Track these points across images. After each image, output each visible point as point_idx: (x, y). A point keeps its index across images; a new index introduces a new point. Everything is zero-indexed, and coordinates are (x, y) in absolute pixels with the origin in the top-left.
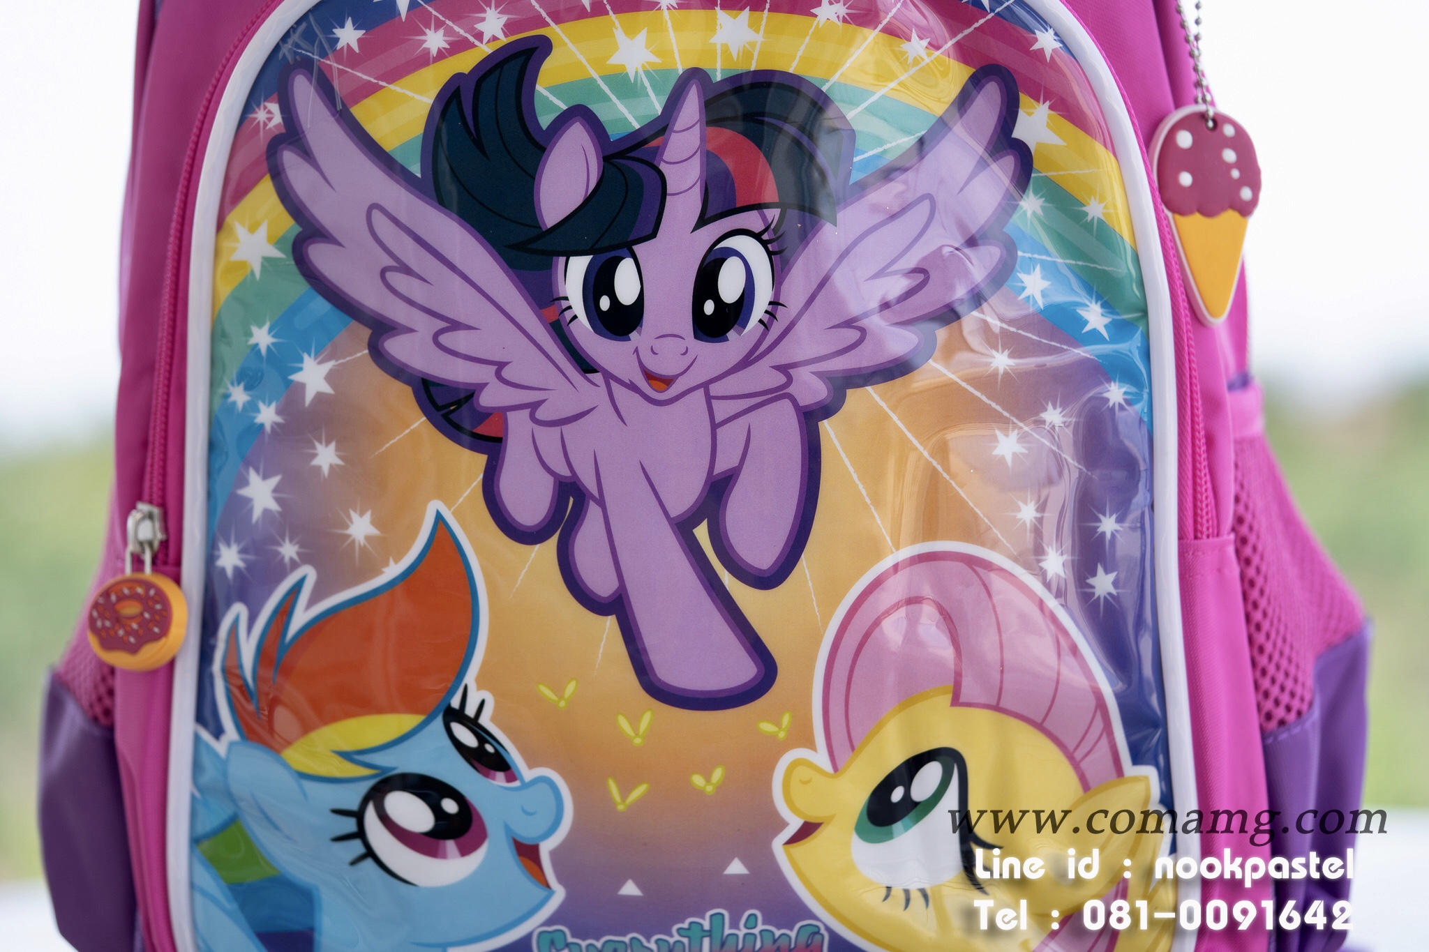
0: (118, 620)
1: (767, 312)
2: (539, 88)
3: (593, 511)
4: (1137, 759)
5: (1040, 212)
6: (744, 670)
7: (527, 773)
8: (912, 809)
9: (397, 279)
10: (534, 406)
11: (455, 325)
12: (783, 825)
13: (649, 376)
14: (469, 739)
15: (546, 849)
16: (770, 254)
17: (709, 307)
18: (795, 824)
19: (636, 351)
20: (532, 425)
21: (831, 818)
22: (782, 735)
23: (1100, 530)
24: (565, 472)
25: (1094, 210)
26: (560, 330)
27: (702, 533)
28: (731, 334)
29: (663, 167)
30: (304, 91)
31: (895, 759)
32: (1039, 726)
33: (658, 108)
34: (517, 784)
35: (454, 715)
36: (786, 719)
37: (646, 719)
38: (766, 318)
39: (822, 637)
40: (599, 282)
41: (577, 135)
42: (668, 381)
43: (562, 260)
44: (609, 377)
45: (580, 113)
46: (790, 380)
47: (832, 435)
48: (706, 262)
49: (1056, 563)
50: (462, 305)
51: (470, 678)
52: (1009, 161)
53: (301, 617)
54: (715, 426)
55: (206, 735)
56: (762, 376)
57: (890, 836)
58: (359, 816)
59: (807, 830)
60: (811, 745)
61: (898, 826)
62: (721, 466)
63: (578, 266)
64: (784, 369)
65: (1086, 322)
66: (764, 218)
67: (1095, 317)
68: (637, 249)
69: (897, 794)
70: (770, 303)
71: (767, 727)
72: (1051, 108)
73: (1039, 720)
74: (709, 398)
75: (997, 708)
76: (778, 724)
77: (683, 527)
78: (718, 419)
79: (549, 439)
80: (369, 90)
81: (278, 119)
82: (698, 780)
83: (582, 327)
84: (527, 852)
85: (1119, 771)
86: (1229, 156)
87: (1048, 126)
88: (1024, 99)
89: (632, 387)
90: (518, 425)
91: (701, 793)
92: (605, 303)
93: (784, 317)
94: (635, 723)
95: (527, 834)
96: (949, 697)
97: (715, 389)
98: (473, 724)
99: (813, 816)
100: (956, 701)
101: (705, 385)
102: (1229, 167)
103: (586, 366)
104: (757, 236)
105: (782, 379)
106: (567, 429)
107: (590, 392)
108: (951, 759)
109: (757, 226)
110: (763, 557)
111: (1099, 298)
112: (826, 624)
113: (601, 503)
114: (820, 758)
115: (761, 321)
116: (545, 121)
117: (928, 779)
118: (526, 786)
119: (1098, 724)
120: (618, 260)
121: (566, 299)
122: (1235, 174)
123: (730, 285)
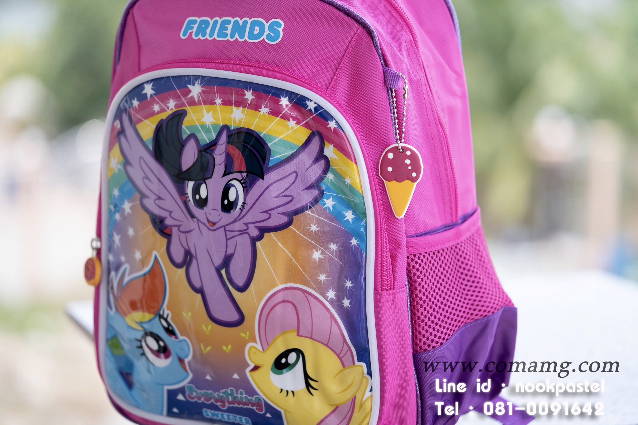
1: (242, 205)
2: (183, 126)
3: (194, 261)
4: (359, 360)
5: (333, 179)
6: (235, 317)
7: (181, 338)
8: (287, 365)
9: (146, 180)
10: (179, 226)
11: (160, 198)
12: (248, 365)
13: (208, 221)
14: (165, 325)
15: (187, 361)
16: (243, 187)
17: (226, 202)
18: (252, 366)
19: (205, 213)
20: (178, 232)
21: (263, 365)
22: (247, 338)
23: (346, 285)
24: (187, 248)
25: (348, 181)
26: (186, 203)
27: (223, 272)
28: (232, 211)
29: (215, 156)
30: (125, 118)
31: (282, 350)
32: (326, 345)
33: (215, 137)
34: (177, 340)
35: (161, 317)
36: (248, 333)
37: (210, 327)
38: (242, 207)
39: (257, 309)
40: (196, 190)
41: (192, 142)
42: (214, 224)
43: (187, 182)
44: (198, 220)
45: (193, 136)
46: (248, 228)
47: (260, 247)
48: (225, 188)
49: (331, 294)
51: (165, 306)
52: (322, 163)
53: (127, 279)
54: (227, 240)
56: (239, 226)
57: (282, 373)
58: (140, 341)
59: (256, 368)
60: (255, 342)
61: (284, 370)
62: (228, 253)
63: (191, 184)
64: (246, 224)
65: (346, 217)
66: (242, 175)
67: (349, 216)
68: (206, 181)
69: (283, 361)
70: (243, 203)
71: (243, 335)
72: (334, 146)
73: (326, 344)
74: (225, 231)
75: (311, 338)
76: (246, 334)
77: (218, 270)
78: (228, 237)
79: (183, 236)
80: (140, 121)
82: (224, 348)
83: (191, 203)
84: (181, 361)
85: (354, 363)
86: (408, 162)
87: (333, 152)
89: (204, 224)
90: (175, 231)
91: (225, 352)
92: (197, 197)
93: (247, 207)
94: (207, 327)
95: (182, 356)
96: (296, 333)
97: (227, 228)
98: (166, 320)
99: (258, 364)
100: (298, 335)
101: (224, 226)
102: (408, 165)
103: (192, 216)
104: (240, 181)
105: (246, 228)
106: (188, 235)
107: (193, 224)
108: (299, 352)
109: (240, 178)
110: (240, 282)
111: (352, 209)
112: (258, 306)
113: (196, 259)
114: (259, 346)
115: (240, 208)
116: (184, 137)
117: (292, 357)
118: (181, 341)
119: (346, 348)
120: (202, 184)
121: (187, 194)
122: (410, 168)
123: (232, 196)
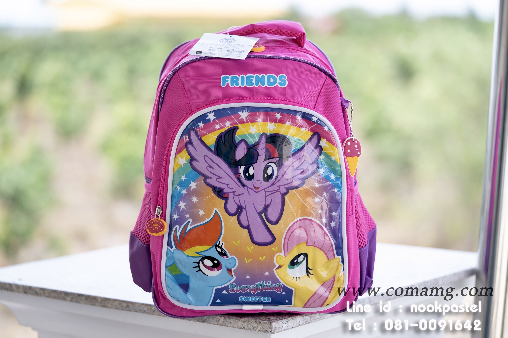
0: (153, 227)
1: (276, 176)
2: (236, 135)
3: (244, 211)
4: (337, 255)
5: (324, 158)
6: (270, 239)
7: (230, 256)
8: (298, 263)
9: (209, 169)
10: (234, 192)
11: (220, 177)
12: (276, 266)
13: (255, 187)
14: (220, 250)
15: (233, 270)
16: (277, 166)
17: (266, 175)
18: (278, 266)
19: (253, 183)
20: (233, 195)
21: (284, 265)
22: (276, 250)
23: (333, 215)
24: (239, 204)
25: (333, 158)
26: (239, 179)
27: (263, 215)
28: (269, 180)
29: (258, 150)
30: (193, 134)
31: (296, 254)
32: (321, 249)
33: (258, 140)
34: (228, 258)
35: (217, 246)
36: (277, 248)
37: (252, 247)
38: (276, 178)
39: (284, 233)
40: (246, 170)
41: (243, 144)
42: (258, 188)
43: (240, 166)
44: (247, 187)
45: (243, 140)
46: (280, 188)
48: (266, 167)
49: (324, 220)
50: (222, 174)
51: (220, 240)
52: (318, 149)
53: (189, 228)
54: (266, 196)
55: (169, 248)
56: (275, 188)
57: (294, 268)
58: (199, 263)
59: (280, 267)
60: (281, 252)
61: (295, 266)
62: (267, 203)
63: (243, 168)
64: (279, 186)
65: (331, 178)
66: (276, 160)
67: (333, 177)
68: (253, 165)
69: (296, 261)
70: (277, 175)
71: (273, 249)
72: (326, 140)
73: (321, 248)
74: (265, 191)
75: (314, 246)
76: (275, 249)
77: (260, 214)
78: (267, 195)
79: (236, 198)
80: (205, 135)
81: (187, 139)
82: (261, 258)
83: (243, 178)
84: (229, 270)
85: (334, 257)
86: (356, 146)
87: (326, 143)
88: (322, 138)
89: (252, 189)
90: (231, 196)
91: (261, 260)
92: (247, 174)
93: (279, 177)
94: (250, 248)
95: (229, 267)
96: (305, 244)
97: (266, 190)
98: (221, 248)
99: (281, 264)
100: (307, 245)
101: (265, 189)
102: (356, 148)
103: (243, 185)
104: (275, 163)
105: (278, 188)
106: (240, 196)
107: (244, 190)
108: (305, 255)
109: (275, 161)
110: (274, 219)
111: (333, 173)
112: (284, 231)
113: (245, 209)
114: (282, 254)
115: (275, 178)
116: (237, 141)
118: (230, 259)
119: (331, 248)
120: (250, 167)
121: (240, 173)
122: (357, 150)
123: (269, 172)
